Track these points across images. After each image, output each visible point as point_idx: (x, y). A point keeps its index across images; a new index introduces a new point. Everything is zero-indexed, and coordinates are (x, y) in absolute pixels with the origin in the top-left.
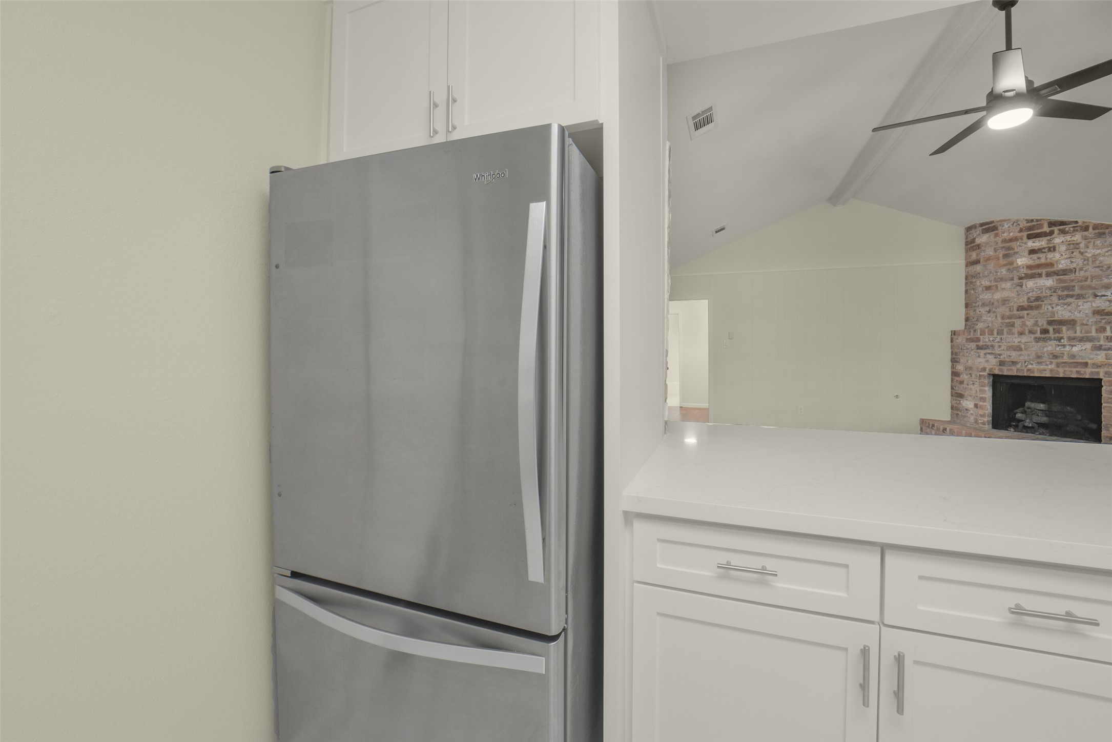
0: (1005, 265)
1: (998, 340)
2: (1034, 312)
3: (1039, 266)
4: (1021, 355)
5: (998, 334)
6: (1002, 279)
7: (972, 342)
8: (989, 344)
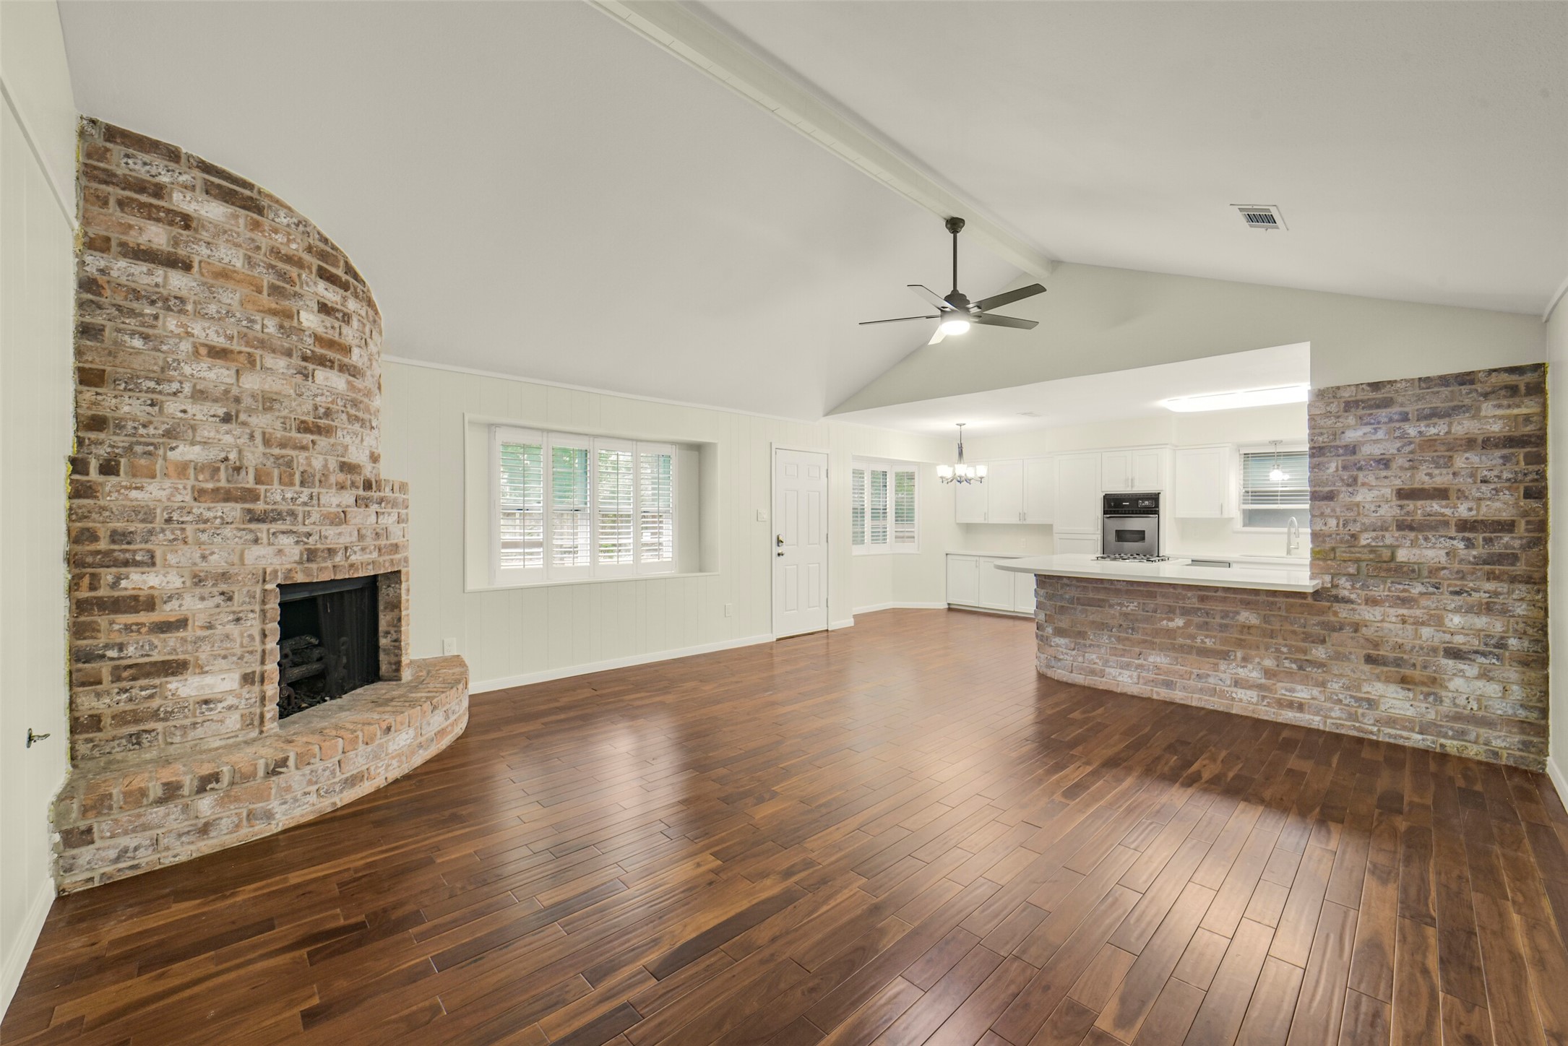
0: (274, 313)
1: (304, 498)
2: (322, 442)
3: (331, 344)
4: (340, 534)
5: (302, 484)
6: (263, 344)
7: (227, 500)
8: (283, 507)
